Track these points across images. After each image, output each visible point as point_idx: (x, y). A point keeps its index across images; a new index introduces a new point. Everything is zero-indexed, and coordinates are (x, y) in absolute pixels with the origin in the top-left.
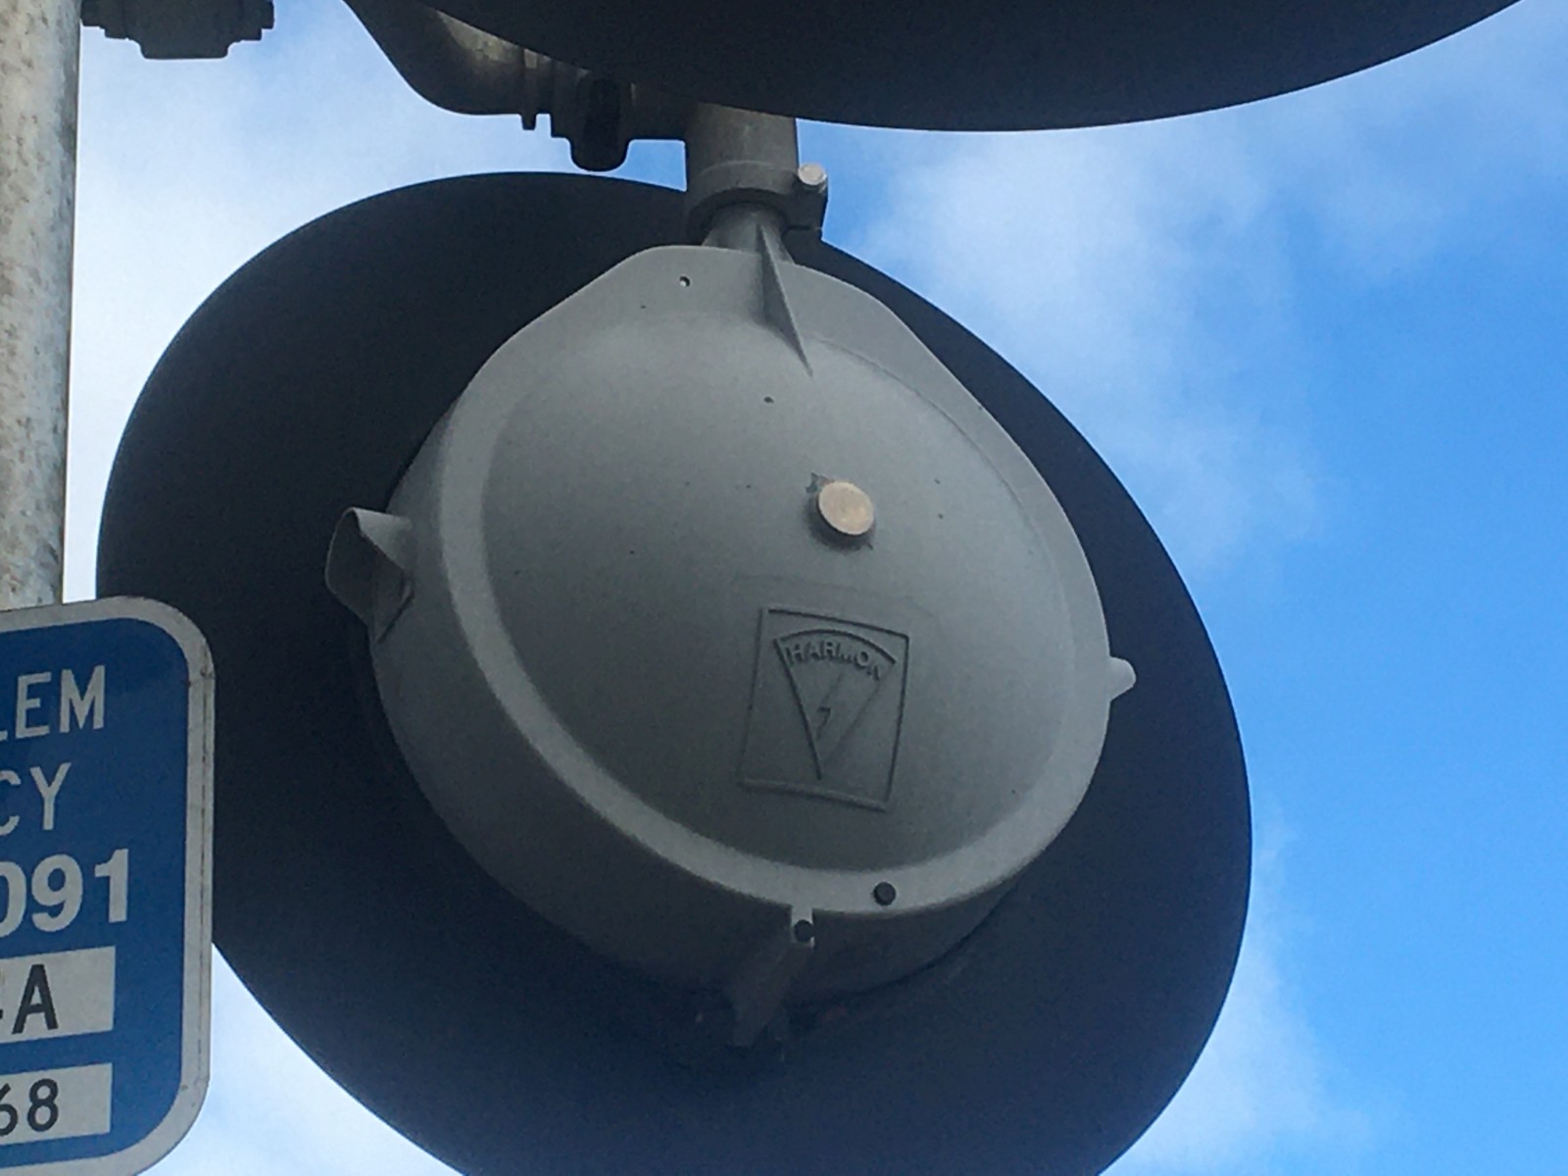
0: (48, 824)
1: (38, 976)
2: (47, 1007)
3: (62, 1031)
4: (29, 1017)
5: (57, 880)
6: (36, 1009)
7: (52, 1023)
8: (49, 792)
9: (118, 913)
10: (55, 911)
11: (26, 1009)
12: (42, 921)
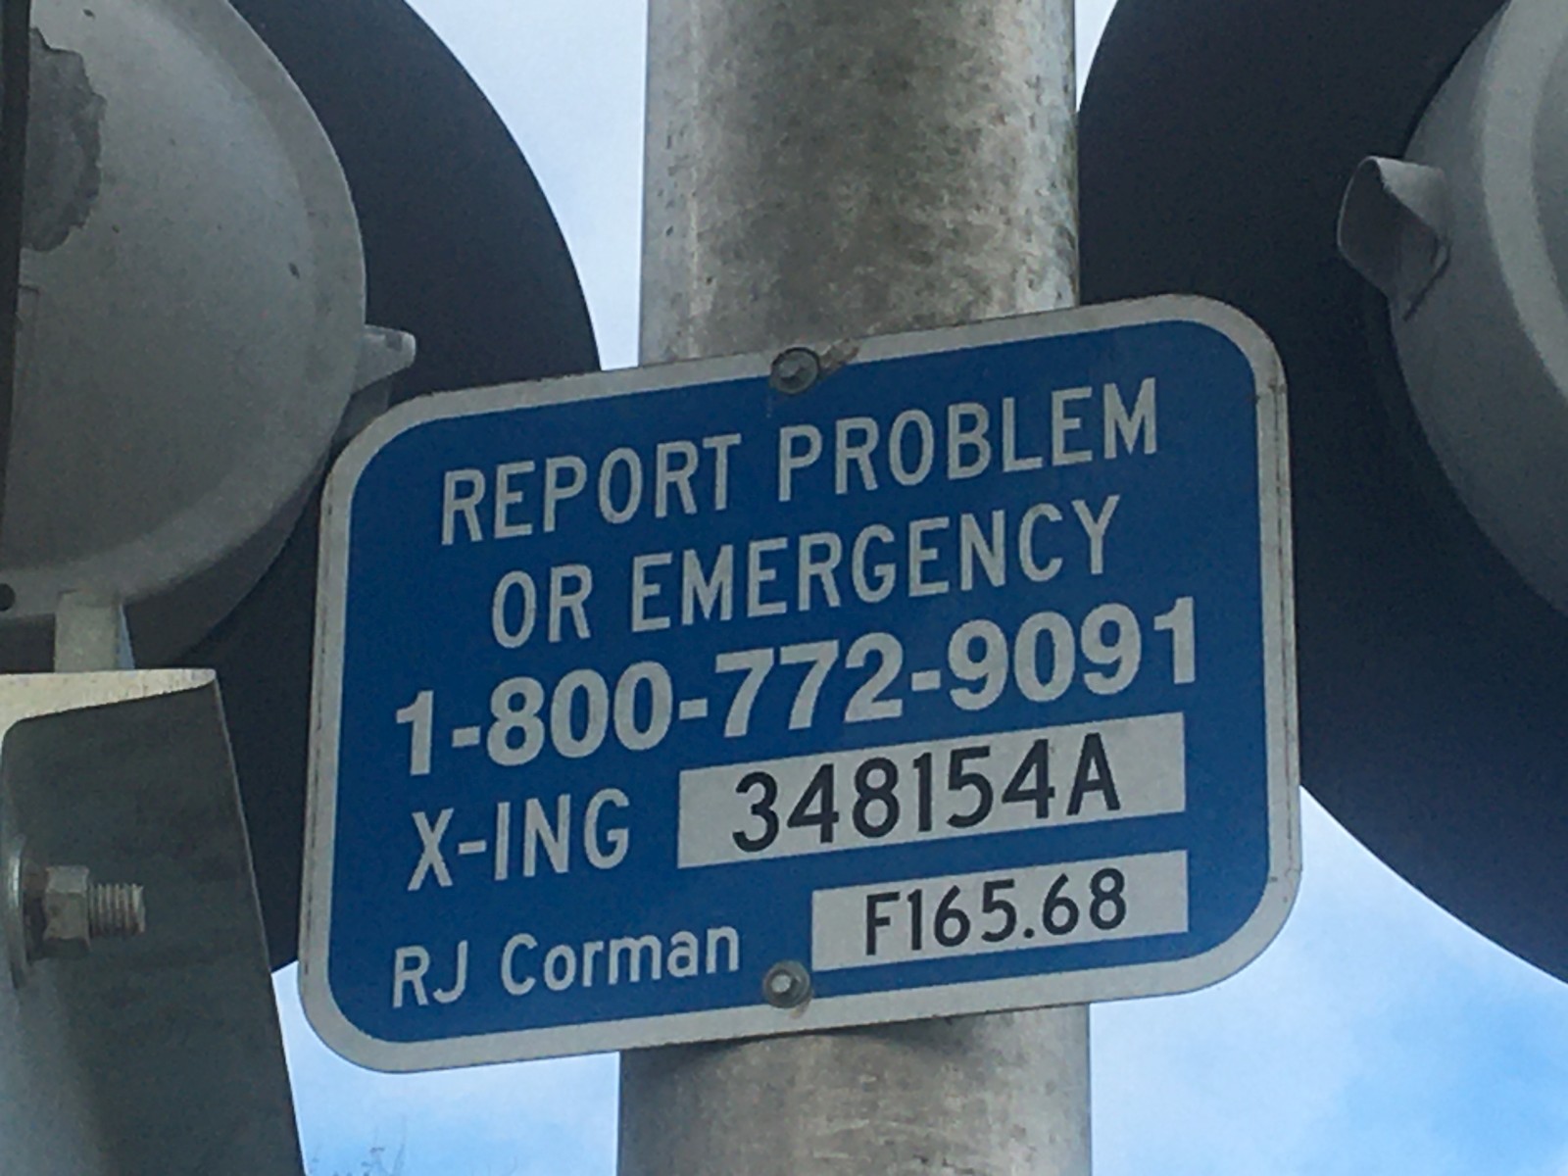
0: (1097, 568)
1: (1093, 747)
2: (1106, 784)
3: (1126, 812)
4: (1086, 795)
5: (1110, 634)
6: (1094, 786)
7: (1113, 803)
8: (1096, 530)
9: (1184, 672)
10: (1110, 670)
11: (1081, 786)
12: (1095, 682)
